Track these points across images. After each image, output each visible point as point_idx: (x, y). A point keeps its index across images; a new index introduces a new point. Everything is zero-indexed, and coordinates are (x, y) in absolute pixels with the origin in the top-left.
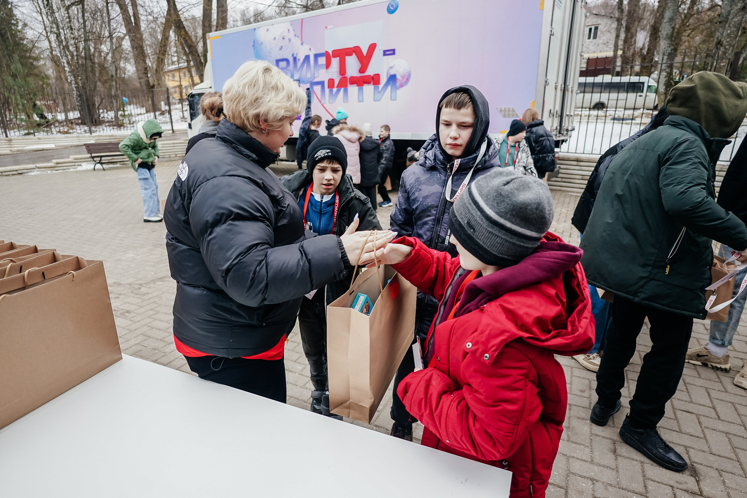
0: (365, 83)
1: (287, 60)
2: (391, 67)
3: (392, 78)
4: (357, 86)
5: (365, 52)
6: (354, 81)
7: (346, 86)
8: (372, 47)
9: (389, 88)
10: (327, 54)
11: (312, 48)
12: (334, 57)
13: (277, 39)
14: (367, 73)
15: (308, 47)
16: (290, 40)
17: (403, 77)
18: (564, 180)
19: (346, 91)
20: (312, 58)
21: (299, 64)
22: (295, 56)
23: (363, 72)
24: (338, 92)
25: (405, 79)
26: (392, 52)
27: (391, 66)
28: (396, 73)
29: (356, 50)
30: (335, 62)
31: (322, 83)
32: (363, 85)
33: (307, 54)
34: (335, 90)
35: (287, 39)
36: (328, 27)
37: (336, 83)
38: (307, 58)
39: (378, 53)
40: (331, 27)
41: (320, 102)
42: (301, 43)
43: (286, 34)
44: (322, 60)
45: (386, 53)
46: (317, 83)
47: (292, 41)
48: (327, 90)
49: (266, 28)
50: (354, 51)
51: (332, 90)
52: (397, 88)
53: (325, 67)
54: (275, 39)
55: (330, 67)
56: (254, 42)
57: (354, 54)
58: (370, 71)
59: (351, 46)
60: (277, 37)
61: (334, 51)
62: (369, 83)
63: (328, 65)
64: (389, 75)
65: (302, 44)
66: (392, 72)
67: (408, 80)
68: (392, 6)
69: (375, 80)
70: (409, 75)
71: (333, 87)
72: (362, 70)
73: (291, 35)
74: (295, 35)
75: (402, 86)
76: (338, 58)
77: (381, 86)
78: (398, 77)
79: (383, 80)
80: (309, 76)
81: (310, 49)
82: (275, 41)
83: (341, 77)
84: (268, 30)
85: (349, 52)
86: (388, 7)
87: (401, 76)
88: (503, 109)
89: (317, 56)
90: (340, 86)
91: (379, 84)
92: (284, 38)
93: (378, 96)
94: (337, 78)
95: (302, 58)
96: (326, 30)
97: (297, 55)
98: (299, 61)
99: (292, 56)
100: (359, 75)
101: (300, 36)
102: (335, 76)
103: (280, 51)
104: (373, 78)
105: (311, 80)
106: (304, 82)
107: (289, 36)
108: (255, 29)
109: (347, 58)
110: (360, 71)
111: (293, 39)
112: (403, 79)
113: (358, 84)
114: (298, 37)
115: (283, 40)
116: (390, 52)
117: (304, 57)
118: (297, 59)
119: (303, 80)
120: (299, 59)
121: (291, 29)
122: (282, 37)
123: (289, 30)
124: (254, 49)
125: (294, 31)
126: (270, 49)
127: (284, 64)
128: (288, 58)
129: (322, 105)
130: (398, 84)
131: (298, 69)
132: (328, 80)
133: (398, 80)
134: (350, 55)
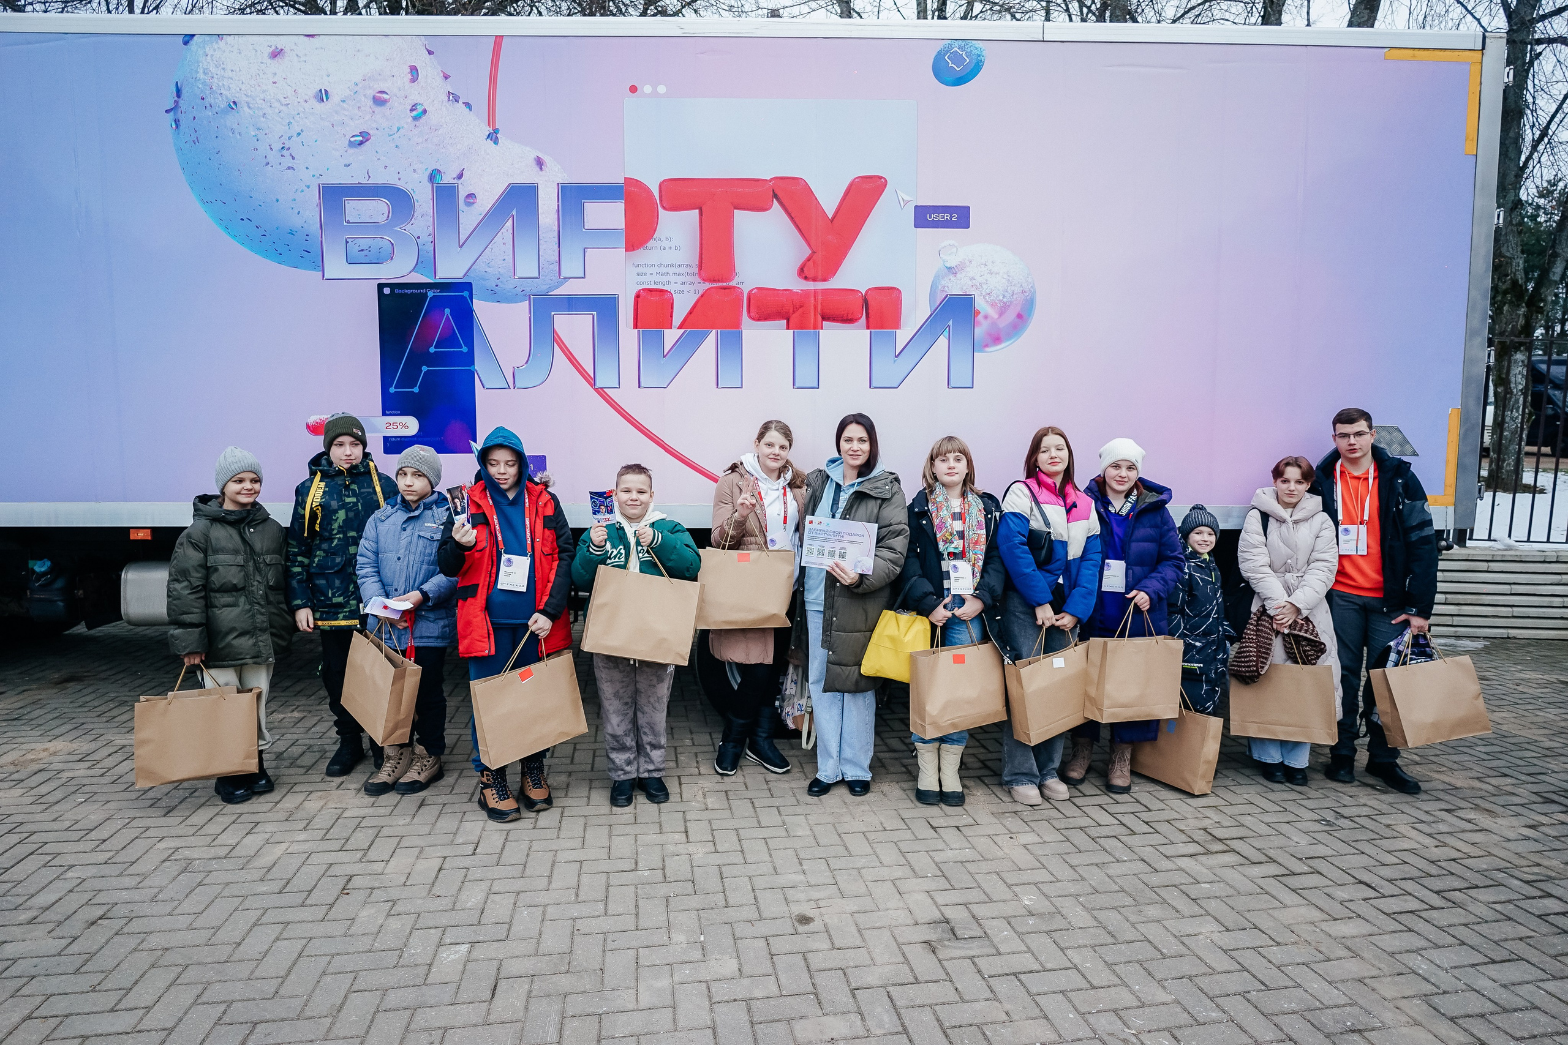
0: (826, 318)
2: (952, 270)
3: (955, 309)
4: (789, 327)
5: (829, 199)
7: (730, 326)
8: (865, 193)
9: (943, 341)
10: (632, 193)
11: (546, 158)
12: (675, 206)
13: (335, 98)
14: (835, 283)
15: (530, 152)
17: (1002, 309)
19: (732, 344)
20: (548, 203)
21: (469, 218)
22: (448, 179)
23: (822, 278)
24: (688, 346)
25: (1010, 316)
26: (959, 217)
27: (951, 262)
28: (972, 291)
29: (788, 194)
30: (678, 227)
31: (602, 306)
32: (817, 327)
33: (521, 180)
34: (671, 336)
35: (399, 108)
36: (646, 89)
37: (681, 309)
38: (520, 197)
39: (890, 213)
40: (662, 89)
41: (591, 381)
42: (488, 130)
43: (397, 85)
44: (607, 214)
45: (925, 217)
46: (574, 304)
47: (433, 117)
48: (628, 335)
49: (265, 45)
50: (775, 196)
51: (661, 338)
53: (620, 241)
54: (322, 96)
56: (179, 93)
57: (775, 205)
58: (856, 277)
59: (765, 171)
60: (338, 93)
61: (667, 186)
62: (847, 319)
63: (638, 234)
64: (941, 297)
65: (493, 137)
66: (956, 287)
67: (1022, 318)
68: (957, 58)
69: (877, 309)
70: (1029, 304)
71: (665, 322)
72: (815, 269)
73: (429, 94)
74: (453, 97)
75: (996, 339)
76: (692, 216)
77: (903, 335)
78: (981, 304)
79: (916, 311)
80: (527, 268)
81: (540, 163)
82: (319, 107)
84: (276, 54)
85: (750, 194)
86: (939, 61)
87: (993, 304)
89: (574, 196)
90: (699, 319)
91: (896, 325)
92: (379, 101)
93: (886, 369)
94: (686, 288)
95: (488, 194)
96: (630, 100)
97: (460, 176)
98: (468, 204)
99: (432, 178)
100: (798, 285)
101: (481, 104)
102: (673, 279)
103: (351, 151)
104: (866, 302)
105: (541, 287)
106: (496, 295)
107: (415, 94)
108: (194, 35)
109: (740, 217)
110: (802, 272)
111: (440, 112)
112: (1001, 313)
113: (794, 318)
114: (467, 105)
115: (378, 109)
116: (947, 217)
117: (500, 188)
118: (462, 194)
119: (491, 284)
120: (471, 195)
121: (429, 70)
122: (371, 93)
123: (414, 69)
124: (177, 122)
125: (446, 77)
126: (286, 137)
127: (377, 209)
128: (401, 185)
129: (601, 392)
130: (978, 331)
131: (463, 238)
132: (637, 296)
133: (980, 318)
134: (764, 208)
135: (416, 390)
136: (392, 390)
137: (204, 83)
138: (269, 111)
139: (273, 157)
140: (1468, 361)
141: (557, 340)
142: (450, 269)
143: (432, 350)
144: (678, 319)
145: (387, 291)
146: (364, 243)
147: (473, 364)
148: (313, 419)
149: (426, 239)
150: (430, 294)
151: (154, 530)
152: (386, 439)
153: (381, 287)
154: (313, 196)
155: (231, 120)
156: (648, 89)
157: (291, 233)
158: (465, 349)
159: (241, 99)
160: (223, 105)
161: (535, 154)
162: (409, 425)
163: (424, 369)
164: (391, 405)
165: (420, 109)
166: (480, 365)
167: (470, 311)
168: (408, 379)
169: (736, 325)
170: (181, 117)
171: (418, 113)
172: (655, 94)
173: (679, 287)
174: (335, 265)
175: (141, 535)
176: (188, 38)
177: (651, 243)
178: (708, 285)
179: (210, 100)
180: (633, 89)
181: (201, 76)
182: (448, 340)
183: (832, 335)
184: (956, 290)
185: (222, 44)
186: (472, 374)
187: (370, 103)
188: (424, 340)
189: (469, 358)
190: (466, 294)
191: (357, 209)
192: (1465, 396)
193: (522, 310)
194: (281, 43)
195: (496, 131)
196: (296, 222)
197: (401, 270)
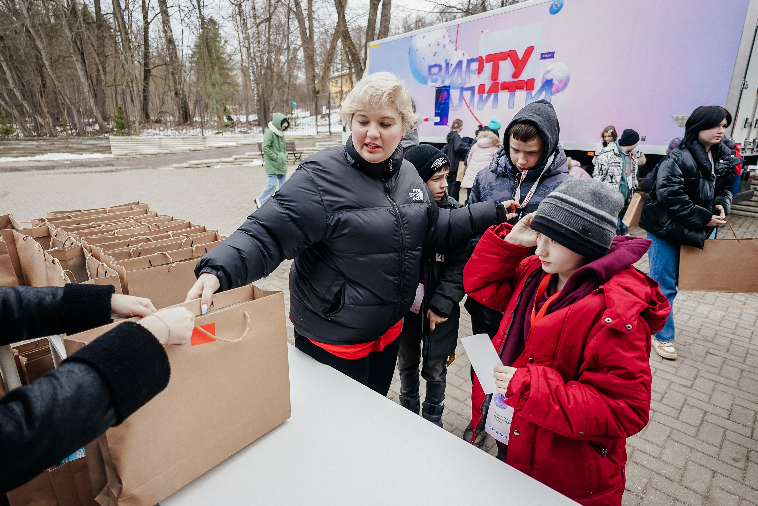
0: (517, 88)
1: (439, 66)
2: (548, 72)
3: (548, 83)
4: (509, 91)
5: (520, 56)
6: (506, 86)
8: (529, 51)
10: (480, 60)
11: (465, 54)
12: (488, 61)
13: (432, 45)
14: (520, 78)
15: (462, 52)
16: (444, 46)
17: (560, 82)
19: (496, 97)
20: (464, 64)
21: (451, 69)
22: (448, 61)
23: (517, 77)
24: (488, 98)
25: (563, 84)
26: (552, 55)
27: (548, 69)
28: (553, 77)
29: (511, 55)
30: (488, 67)
31: (472, 89)
32: (515, 91)
33: (460, 59)
34: (485, 95)
35: (441, 45)
36: (485, 31)
37: (487, 89)
38: (460, 63)
39: (535, 56)
40: (488, 31)
41: (469, 108)
42: (455, 48)
43: (441, 40)
44: (475, 66)
45: (543, 56)
46: (467, 89)
47: (446, 47)
48: (477, 96)
49: (423, 35)
50: (509, 56)
51: (482, 96)
52: (552, 94)
53: (477, 72)
54: (430, 45)
55: (483, 72)
56: (410, 49)
57: (509, 58)
58: (524, 76)
59: (507, 50)
60: (432, 44)
61: (487, 56)
62: (521, 88)
63: (480, 70)
64: (545, 80)
65: (456, 50)
66: (549, 77)
67: (565, 84)
68: (556, 5)
69: (529, 85)
70: (568, 79)
71: (484, 93)
72: (516, 75)
73: (446, 41)
74: (450, 41)
75: (558, 91)
76: (491, 64)
77: (535, 91)
78: (555, 81)
79: (538, 85)
80: (460, 81)
81: (464, 54)
82: (430, 48)
83: (493, 82)
84: (424, 37)
85: (503, 56)
86: (552, 7)
87: (558, 81)
88: (680, 117)
89: (469, 61)
90: (490, 92)
91: (533, 89)
92: (438, 44)
94: (488, 83)
95: (454, 63)
96: (481, 35)
97: (450, 60)
98: (451, 67)
99: (445, 61)
100: (512, 80)
101: (455, 42)
102: (486, 81)
103: (434, 57)
104: (526, 83)
105: (462, 85)
106: (455, 88)
107: (444, 42)
109: (501, 63)
110: (513, 76)
111: (448, 45)
112: (560, 84)
113: (510, 89)
114: (452, 43)
115: (438, 46)
116: (548, 55)
117: (456, 62)
119: (453, 85)
120: (451, 65)
121: (447, 35)
123: (444, 36)
125: (449, 37)
126: (424, 56)
127: (437, 70)
128: (441, 64)
129: (470, 110)
130: (554, 89)
131: (449, 75)
132: (479, 86)
133: (554, 85)
134: (505, 59)
135: (440, 111)
136: (436, 111)
137: (413, 46)
138: (422, 50)
139: (422, 60)
141: (464, 98)
142: (447, 83)
143: (443, 102)
146: (434, 78)
148: (424, 118)
149: (444, 76)
150: (444, 89)
152: (435, 122)
153: (436, 88)
154: (427, 68)
155: (417, 53)
157: (423, 76)
158: (448, 101)
159: (418, 48)
160: (416, 50)
162: (439, 119)
163: (441, 106)
164: (437, 115)
166: (450, 105)
167: (450, 92)
168: (439, 108)
169: (497, 92)
170: (410, 54)
174: (430, 84)
176: (412, 37)
179: (414, 49)
180: (482, 32)
181: (413, 44)
182: (446, 100)
183: (518, 93)
186: (448, 107)
188: (442, 99)
189: (448, 104)
190: (449, 88)
191: (433, 70)
193: (458, 91)
195: (457, 48)
196: (424, 74)
197: (439, 84)
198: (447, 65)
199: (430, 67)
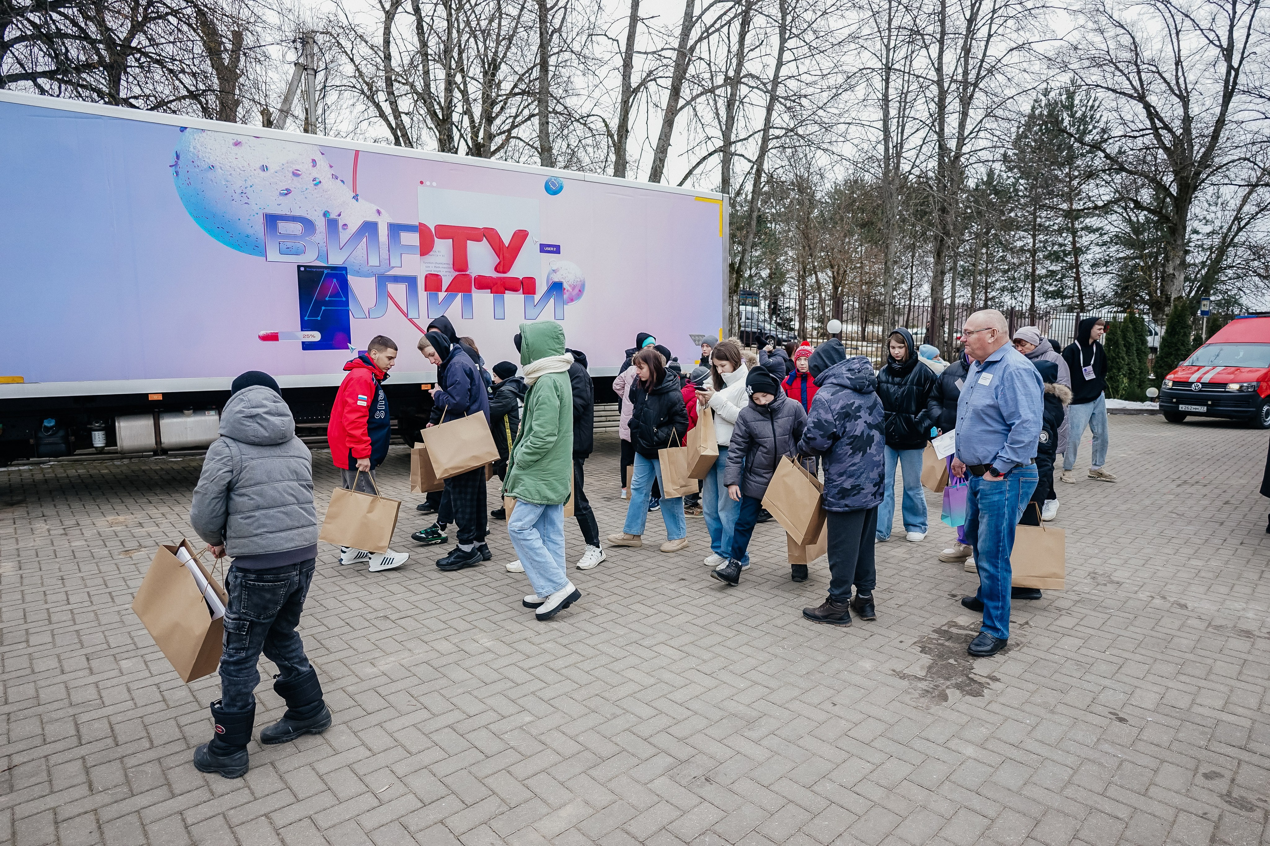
1: (308, 224)
2: (555, 271)
3: (556, 288)
4: (492, 292)
5: (506, 240)
6: (483, 283)
7: (467, 291)
8: (521, 237)
9: (552, 300)
10: (422, 230)
11: (383, 211)
12: (442, 237)
13: (271, 170)
14: (512, 274)
15: (374, 207)
17: (574, 288)
18: (609, 418)
19: (468, 300)
20: (383, 232)
21: (344, 236)
22: (333, 216)
23: (504, 272)
24: (449, 300)
25: (576, 291)
26: (556, 249)
27: (554, 267)
28: (562, 280)
29: (490, 235)
30: (443, 246)
31: (411, 281)
32: (504, 293)
33: (370, 219)
34: (442, 295)
35: (306, 179)
37: (445, 284)
38: (369, 228)
39: (531, 246)
40: (434, 184)
41: (406, 315)
42: (353, 194)
43: (305, 167)
44: (411, 239)
45: (543, 248)
46: (397, 279)
47: (324, 185)
48: (423, 295)
49: (231, 139)
50: (484, 236)
51: (437, 296)
53: (417, 252)
54: (264, 168)
56: (178, 157)
57: (484, 239)
58: (518, 271)
59: (479, 225)
60: (273, 168)
61: (437, 227)
62: (515, 290)
63: (426, 248)
64: (550, 282)
65: (356, 197)
66: (556, 278)
67: (581, 291)
68: (554, 184)
69: (527, 286)
70: (583, 285)
71: (439, 290)
72: (501, 268)
73: (322, 174)
74: (334, 177)
75: (572, 300)
76: (449, 242)
77: (537, 297)
78: (565, 285)
79: (542, 288)
80: (374, 261)
81: (379, 212)
82: (262, 173)
84: (239, 144)
85: (477, 234)
86: (547, 184)
87: (570, 286)
89: (395, 229)
90: (454, 288)
91: (534, 293)
92: (296, 174)
93: (532, 312)
94: (447, 274)
95: (354, 225)
96: (420, 187)
97: (339, 215)
98: (344, 229)
99: (325, 215)
100: (495, 275)
102: (442, 270)
103: (281, 198)
104: (522, 282)
105: (381, 271)
106: (358, 273)
107: (315, 173)
108: (186, 128)
109: (470, 243)
110: (496, 269)
111: (328, 183)
112: (573, 290)
113: (494, 289)
114: (342, 181)
115: (295, 178)
116: (551, 249)
117: (360, 223)
118: (341, 224)
119: (357, 268)
120: (345, 225)
121: (322, 162)
122: (291, 170)
123: (314, 161)
124: (177, 173)
125: (331, 167)
126: (243, 187)
127: (296, 228)
128: (308, 217)
129: (410, 320)
130: (565, 296)
131: (341, 246)
132: (426, 277)
133: (565, 291)
134: (480, 240)
135: (319, 318)
136: (306, 318)
137: (193, 154)
138: (233, 172)
139: (236, 196)
140: (724, 311)
141: (390, 296)
142: (336, 259)
143: (327, 299)
144: (444, 287)
145: (302, 269)
146: (289, 245)
147: (348, 306)
148: (263, 333)
149: (322, 244)
150: (326, 271)
151: (164, 395)
152: (303, 343)
153: (299, 267)
154: (260, 220)
155: (210, 175)
156: (428, 183)
157: (248, 236)
158: (344, 299)
159: (216, 164)
160: (206, 166)
161: (376, 208)
162: (316, 336)
163: (323, 308)
164: (306, 326)
165: (318, 181)
166: (351, 306)
167: (347, 281)
168: (315, 313)
169: (470, 291)
170: (179, 170)
171: (317, 183)
172: (431, 186)
173: (445, 274)
174: (273, 254)
175: (156, 398)
176: (183, 129)
177: (431, 253)
178: (457, 273)
179: (197, 163)
180: (422, 183)
181: (192, 149)
182: (336, 294)
183: (509, 296)
184: (556, 280)
185: (204, 134)
186: (348, 311)
187: (291, 174)
188: (323, 293)
189: (347, 303)
190: (344, 272)
191: (282, 226)
192: (723, 324)
193: (372, 281)
194: (240, 139)
195: (357, 195)
196: (250, 231)
197: (310, 258)
198: (332, 224)
199: (272, 220)
